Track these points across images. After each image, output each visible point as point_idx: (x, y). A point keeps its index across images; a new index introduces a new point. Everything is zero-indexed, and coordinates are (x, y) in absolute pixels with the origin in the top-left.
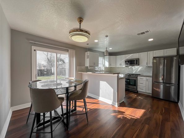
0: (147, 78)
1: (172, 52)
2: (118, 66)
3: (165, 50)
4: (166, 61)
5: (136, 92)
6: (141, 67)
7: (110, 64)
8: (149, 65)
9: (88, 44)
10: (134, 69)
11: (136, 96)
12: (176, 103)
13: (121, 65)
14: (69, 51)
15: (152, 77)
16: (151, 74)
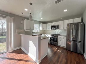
0: (64, 37)
1: (78, 20)
2: (48, 30)
3: (74, 19)
4: (75, 25)
5: (57, 46)
6: (60, 30)
7: (43, 29)
8: (64, 29)
9: (22, 13)
10: (56, 31)
11: (56, 49)
12: (82, 55)
13: (49, 29)
14: (7, 17)
15: (67, 36)
16: (66, 34)
